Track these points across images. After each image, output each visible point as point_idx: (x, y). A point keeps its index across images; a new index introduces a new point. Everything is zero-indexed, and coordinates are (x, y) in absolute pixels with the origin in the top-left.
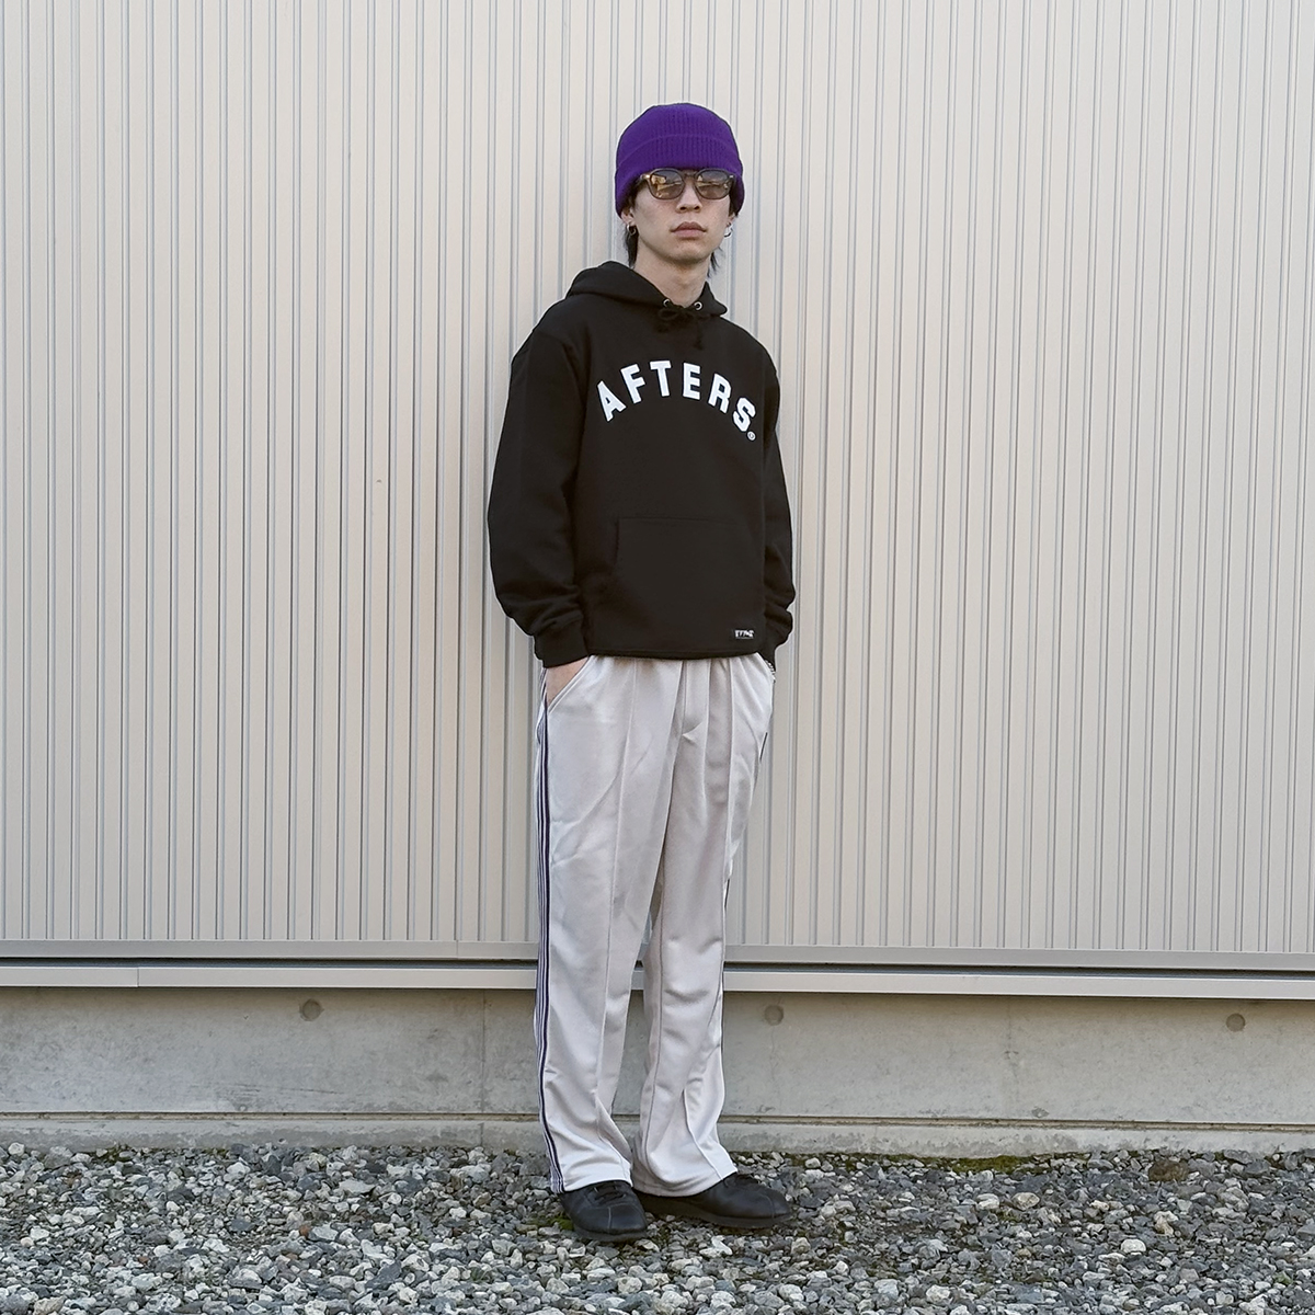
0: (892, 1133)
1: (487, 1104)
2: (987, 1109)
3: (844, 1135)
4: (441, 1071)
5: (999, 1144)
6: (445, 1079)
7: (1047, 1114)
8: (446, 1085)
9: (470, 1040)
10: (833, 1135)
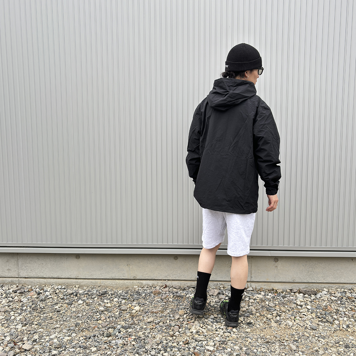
0: (104, 281)
1: (20, 275)
2: (124, 276)
3: (94, 282)
4: (9, 268)
5: (126, 284)
6: (11, 270)
7: (136, 278)
8: (11, 271)
9: (15, 262)
10: (92, 282)
